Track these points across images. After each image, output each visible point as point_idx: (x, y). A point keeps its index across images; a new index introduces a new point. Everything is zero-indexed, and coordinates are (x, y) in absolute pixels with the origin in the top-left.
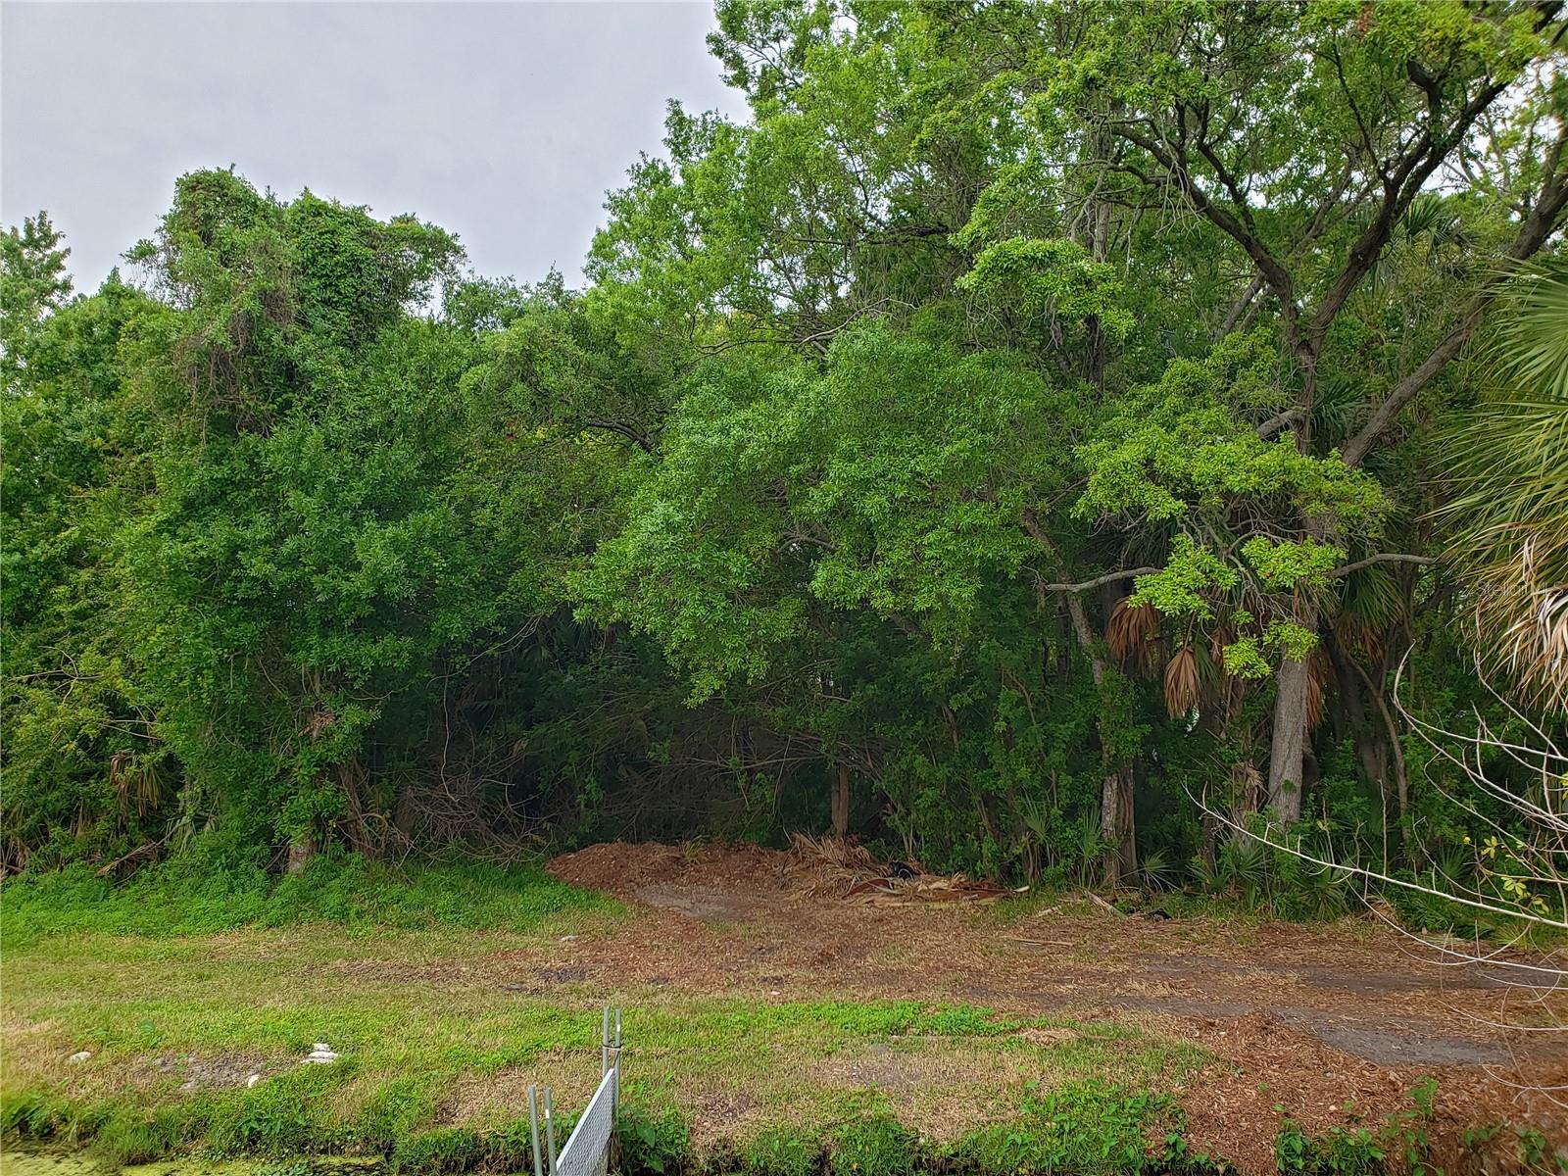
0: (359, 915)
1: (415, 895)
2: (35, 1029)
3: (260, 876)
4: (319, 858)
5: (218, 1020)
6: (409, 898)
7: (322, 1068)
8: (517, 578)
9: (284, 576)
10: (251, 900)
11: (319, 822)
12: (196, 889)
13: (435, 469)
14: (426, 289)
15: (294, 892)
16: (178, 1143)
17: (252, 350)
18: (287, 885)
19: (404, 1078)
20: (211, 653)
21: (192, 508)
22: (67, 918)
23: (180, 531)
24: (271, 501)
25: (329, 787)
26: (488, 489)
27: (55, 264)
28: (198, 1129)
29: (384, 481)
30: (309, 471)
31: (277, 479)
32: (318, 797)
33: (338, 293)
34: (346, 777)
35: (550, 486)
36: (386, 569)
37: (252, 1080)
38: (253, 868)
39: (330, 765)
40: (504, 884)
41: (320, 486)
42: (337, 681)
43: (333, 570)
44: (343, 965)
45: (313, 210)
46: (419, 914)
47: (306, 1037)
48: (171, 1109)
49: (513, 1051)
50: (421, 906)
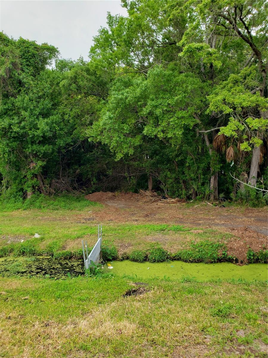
0: (44, 207)
1: (56, 203)
3: (21, 199)
4: (34, 195)
5: (14, 229)
6: (54, 204)
7: (37, 239)
8: (75, 131)
9: (22, 131)
10: (19, 204)
11: (33, 187)
12: (8, 202)
13: (55, 105)
14: (51, 62)
15: (29, 202)
16: (7, 253)
17: (11, 77)
18: (27, 201)
19: (55, 240)
20: (7, 149)
24: (18, 114)
25: (35, 179)
26: (67, 110)
28: (12, 250)
29: (44, 108)
30: (26, 106)
31: (19, 108)
32: (33, 182)
33: (30, 63)
34: (39, 177)
35: (82, 109)
36: (45, 129)
37: (22, 241)
38: (19, 197)
39: (35, 174)
40: (76, 201)
41: (29, 110)
42: (36, 155)
43: (33, 130)
44: (41, 218)
45: (23, 42)
46: (57, 207)
47: (33, 232)
48: (5, 246)
49: (78, 235)
50: (57, 205)
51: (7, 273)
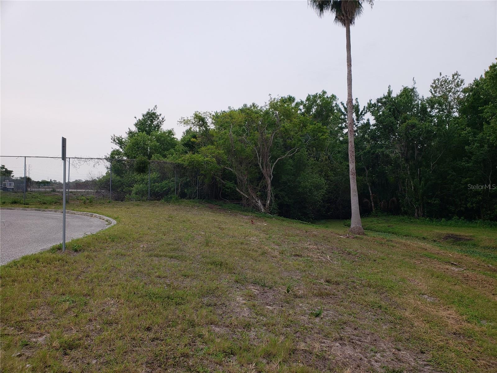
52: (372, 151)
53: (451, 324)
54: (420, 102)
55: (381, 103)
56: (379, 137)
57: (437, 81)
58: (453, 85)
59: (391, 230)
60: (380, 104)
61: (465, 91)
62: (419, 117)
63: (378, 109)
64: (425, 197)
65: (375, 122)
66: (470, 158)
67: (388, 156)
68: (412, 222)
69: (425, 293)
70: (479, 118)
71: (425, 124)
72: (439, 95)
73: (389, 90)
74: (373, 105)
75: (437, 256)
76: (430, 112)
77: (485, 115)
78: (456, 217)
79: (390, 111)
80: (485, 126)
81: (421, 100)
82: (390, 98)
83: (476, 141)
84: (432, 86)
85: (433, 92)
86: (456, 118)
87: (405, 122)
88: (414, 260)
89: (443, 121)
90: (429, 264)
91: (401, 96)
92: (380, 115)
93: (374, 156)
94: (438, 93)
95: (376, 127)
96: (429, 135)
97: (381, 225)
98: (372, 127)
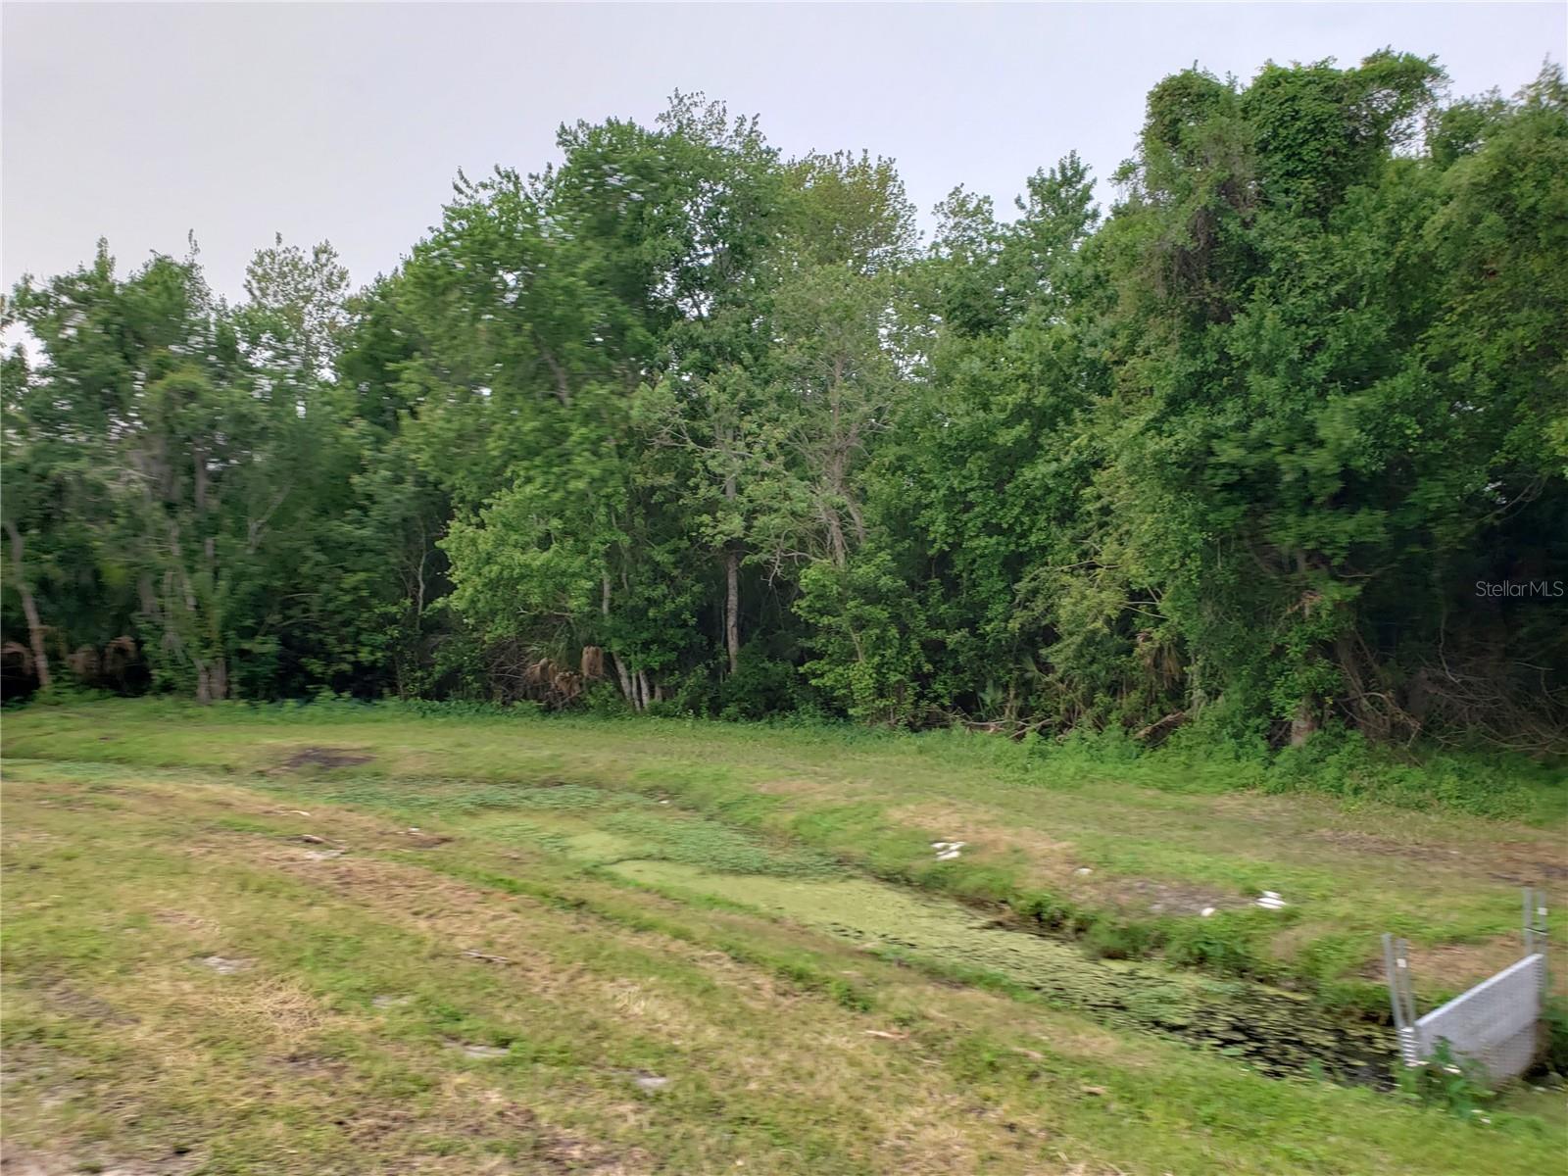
0: (1356, 791)
1: (1418, 775)
2: (1056, 847)
3: (1263, 746)
4: (1318, 733)
5: (1193, 860)
6: (1410, 780)
7: (1268, 911)
8: (1514, 435)
9: (1255, 459)
10: (1252, 768)
11: (1317, 699)
12: (1209, 755)
13: (1409, 329)
14: (1409, 126)
15: (1292, 763)
16: (1144, 948)
17: (1213, 242)
18: (1286, 758)
19: (1342, 932)
20: (1197, 538)
21: (1175, 405)
22: (1104, 769)
23: (1166, 427)
24: (1239, 388)
25: (1322, 664)
26: (1471, 338)
27: (1086, 197)
28: (1161, 942)
29: (1351, 348)
30: (1271, 351)
31: (1246, 365)
32: (1312, 674)
33: (1301, 160)
34: (1345, 656)
35: (1547, 324)
36: (1347, 443)
37: (1208, 911)
38: (1256, 739)
39: (1324, 643)
40: (1532, 776)
41: (1281, 367)
42: (1317, 559)
43: (1300, 449)
44: (1326, 832)
45: (1274, 80)
46: (1421, 795)
47: (1259, 885)
48: (1140, 922)
49: (1460, 929)
50: (1422, 788)
51: (1118, 1017)
52: (36, 468)
53: (286, 1030)
54: (213, 316)
55: (73, 298)
56: (64, 417)
57: (267, 260)
58: (317, 281)
59: (111, 750)
60: (65, 299)
61: (350, 306)
62: (213, 365)
63: (58, 318)
64: (231, 634)
65: (49, 362)
66: (365, 510)
67: (99, 489)
68: (188, 717)
69: (214, 948)
70: (391, 394)
71: (229, 392)
72: (276, 305)
73: (101, 255)
74: (36, 297)
75: (261, 823)
76: (248, 354)
77: (405, 389)
78: (327, 693)
79: (107, 332)
80: (406, 421)
81: (218, 311)
82: (106, 284)
83: (381, 461)
84: (251, 271)
85: (257, 293)
86: (327, 384)
87: (160, 376)
88: (186, 847)
89: (289, 391)
90: (237, 852)
91: (145, 283)
92: (67, 342)
93: (46, 485)
94: (270, 299)
95: (50, 380)
96: (246, 431)
97: (74, 735)
98: (34, 380)
